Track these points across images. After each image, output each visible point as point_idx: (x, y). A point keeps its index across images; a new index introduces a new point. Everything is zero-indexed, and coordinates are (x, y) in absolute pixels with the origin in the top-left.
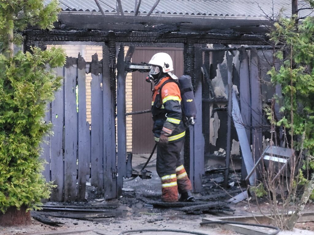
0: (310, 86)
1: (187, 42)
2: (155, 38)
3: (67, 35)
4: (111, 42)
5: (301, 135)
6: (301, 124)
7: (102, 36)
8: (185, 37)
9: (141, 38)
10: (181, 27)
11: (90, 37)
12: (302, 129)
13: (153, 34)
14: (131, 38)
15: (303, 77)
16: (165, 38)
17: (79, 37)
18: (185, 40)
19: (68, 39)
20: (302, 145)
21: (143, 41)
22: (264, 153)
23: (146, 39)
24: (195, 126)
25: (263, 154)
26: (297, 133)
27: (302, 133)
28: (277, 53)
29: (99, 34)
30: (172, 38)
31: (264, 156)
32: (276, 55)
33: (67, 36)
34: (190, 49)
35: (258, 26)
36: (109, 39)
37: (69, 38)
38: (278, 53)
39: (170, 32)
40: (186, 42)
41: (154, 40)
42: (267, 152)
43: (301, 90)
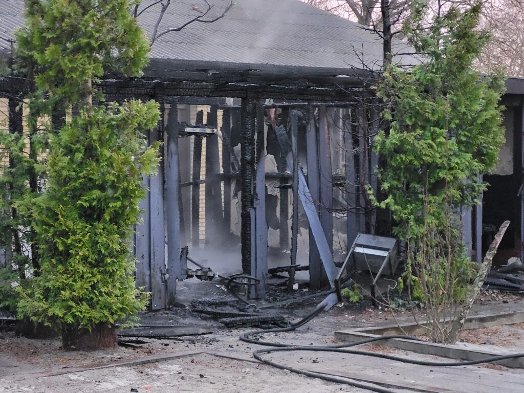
0: (425, 155)
1: (247, 96)
2: (210, 90)
3: (105, 85)
4: (158, 95)
5: (408, 219)
6: (408, 205)
7: (146, 87)
8: (244, 90)
9: (193, 90)
10: (249, 76)
11: (133, 88)
12: (409, 211)
13: (206, 86)
14: (181, 90)
15: (418, 144)
16: (221, 91)
17: (119, 89)
18: (244, 93)
19: (106, 90)
20: (409, 233)
21: (195, 94)
22: (354, 243)
23: (199, 92)
24: (257, 209)
25: (353, 246)
26: (404, 216)
27: (409, 217)
28: (383, 112)
29: (143, 85)
30: (229, 90)
31: (354, 248)
32: (383, 115)
33: (105, 87)
34: (250, 105)
35: (335, 76)
36: (157, 92)
37: (108, 89)
38: (386, 112)
39: (227, 83)
40: (245, 96)
41: (208, 94)
42: (359, 242)
43: (414, 161)
